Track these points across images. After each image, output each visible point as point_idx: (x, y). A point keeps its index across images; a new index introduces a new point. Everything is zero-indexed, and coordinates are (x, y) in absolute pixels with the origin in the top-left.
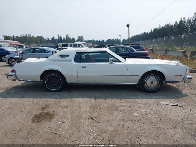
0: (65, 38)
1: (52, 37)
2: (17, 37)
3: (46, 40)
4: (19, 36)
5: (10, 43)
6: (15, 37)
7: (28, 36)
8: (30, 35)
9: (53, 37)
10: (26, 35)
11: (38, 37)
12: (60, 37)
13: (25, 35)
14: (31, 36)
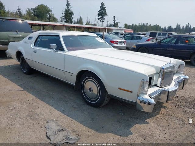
0: (185, 27)
1: (169, 26)
2: (136, 25)
3: (162, 28)
4: (138, 25)
5: (125, 31)
6: (134, 26)
7: (145, 25)
8: (147, 24)
9: (171, 26)
10: (144, 23)
11: (154, 25)
12: (178, 26)
13: (142, 24)
14: (149, 25)
